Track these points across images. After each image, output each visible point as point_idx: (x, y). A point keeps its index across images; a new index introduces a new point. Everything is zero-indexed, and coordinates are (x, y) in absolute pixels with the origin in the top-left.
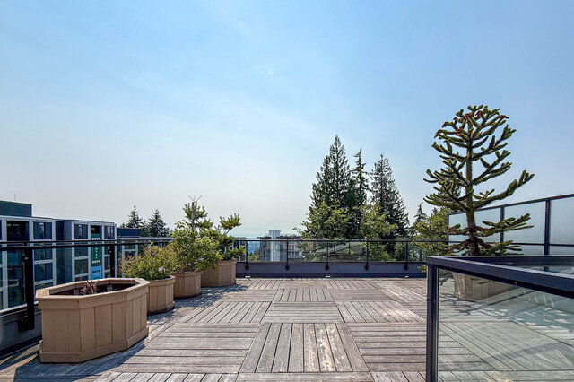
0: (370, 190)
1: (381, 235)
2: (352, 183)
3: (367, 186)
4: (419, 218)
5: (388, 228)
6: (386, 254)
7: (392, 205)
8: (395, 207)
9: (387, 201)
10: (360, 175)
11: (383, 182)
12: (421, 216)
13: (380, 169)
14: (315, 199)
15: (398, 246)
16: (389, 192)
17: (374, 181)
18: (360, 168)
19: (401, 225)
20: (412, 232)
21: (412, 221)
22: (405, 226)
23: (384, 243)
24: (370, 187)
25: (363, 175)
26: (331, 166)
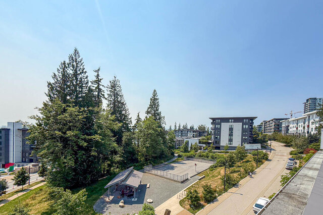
0: (106, 99)
1: (112, 131)
2: (90, 90)
3: (103, 95)
4: (138, 121)
5: (117, 126)
6: (115, 144)
7: (121, 111)
8: (123, 112)
9: (118, 108)
10: (98, 86)
11: (116, 95)
12: (139, 120)
13: (114, 86)
14: (50, 96)
15: (124, 139)
16: (119, 102)
17: (109, 93)
18: (98, 81)
19: (127, 124)
20: (134, 129)
21: (134, 122)
22: (129, 125)
23: (114, 136)
24: (106, 96)
25: (101, 87)
26: (70, 71)
